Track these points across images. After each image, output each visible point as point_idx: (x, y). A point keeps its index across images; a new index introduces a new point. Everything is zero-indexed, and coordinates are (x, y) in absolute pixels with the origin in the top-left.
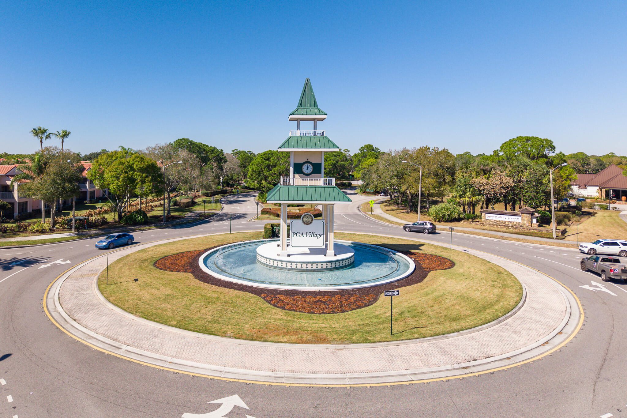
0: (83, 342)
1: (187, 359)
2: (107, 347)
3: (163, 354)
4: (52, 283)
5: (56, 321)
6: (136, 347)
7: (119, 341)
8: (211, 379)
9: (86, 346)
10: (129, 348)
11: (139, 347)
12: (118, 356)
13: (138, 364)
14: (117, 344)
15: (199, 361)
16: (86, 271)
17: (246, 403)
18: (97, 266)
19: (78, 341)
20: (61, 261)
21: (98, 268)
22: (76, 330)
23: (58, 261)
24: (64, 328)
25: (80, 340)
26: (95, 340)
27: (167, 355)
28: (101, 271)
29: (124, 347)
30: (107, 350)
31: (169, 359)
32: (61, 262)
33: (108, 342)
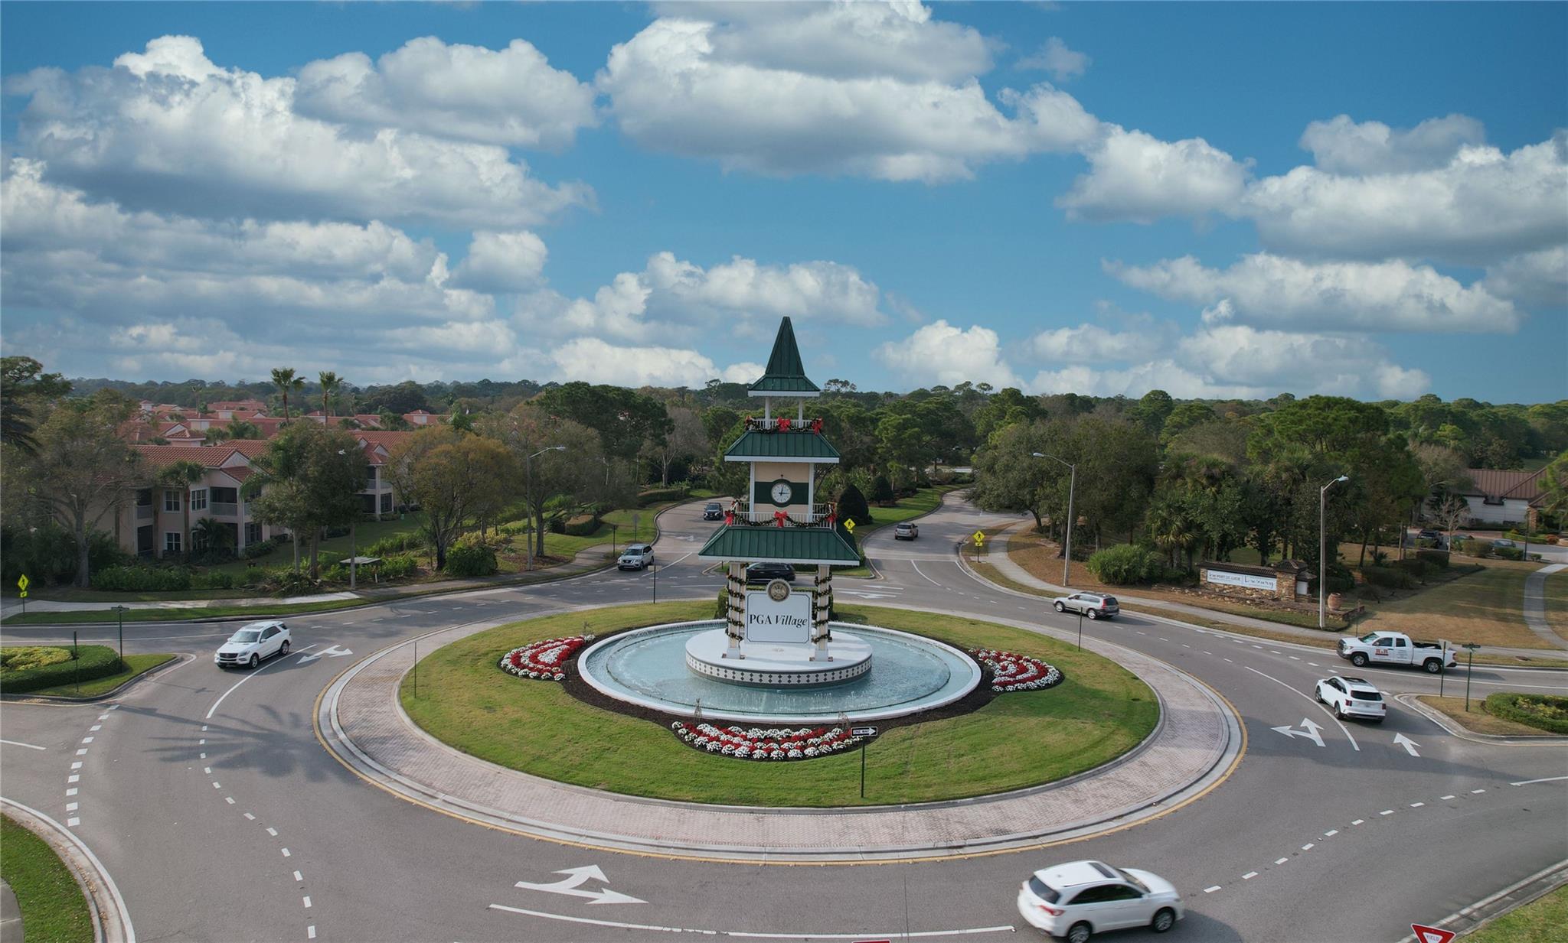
0: (379, 785)
1: (533, 818)
2: (415, 794)
3: (498, 808)
4: (325, 690)
5: (337, 754)
6: (458, 797)
7: (434, 788)
8: (564, 845)
9: (385, 792)
10: (449, 798)
11: (462, 797)
12: (432, 808)
13: (460, 820)
14: (430, 792)
15: (550, 821)
16: (380, 670)
17: (606, 876)
18: (399, 663)
19: (373, 785)
20: (335, 649)
21: (400, 666)
22: (368, 768)
23: (331, 650)
24: (349, 764)
25: (375, 783)
26: (397, 784)
27: (503, 810)
28: (405, 673)
29: (441, 796)
30: (416, 799)
31: (507, 815)
32: (336, 652)
33: (418, 789)
